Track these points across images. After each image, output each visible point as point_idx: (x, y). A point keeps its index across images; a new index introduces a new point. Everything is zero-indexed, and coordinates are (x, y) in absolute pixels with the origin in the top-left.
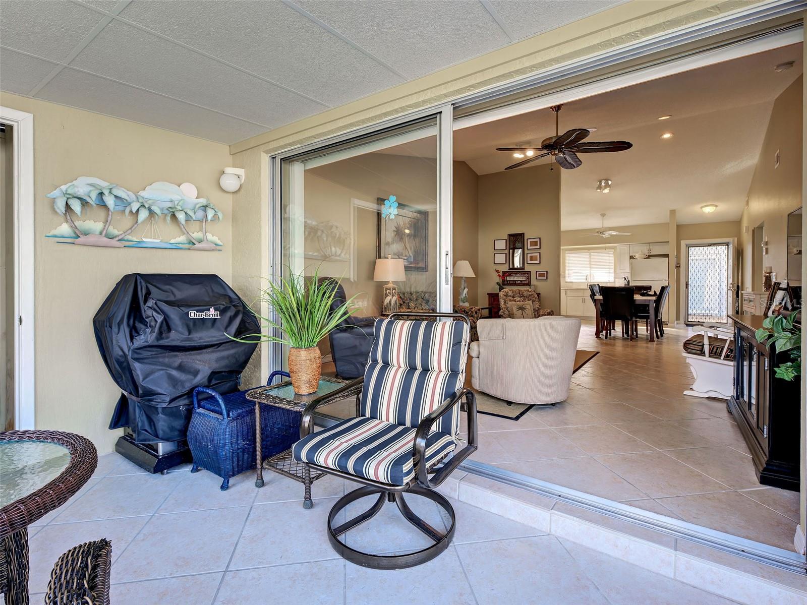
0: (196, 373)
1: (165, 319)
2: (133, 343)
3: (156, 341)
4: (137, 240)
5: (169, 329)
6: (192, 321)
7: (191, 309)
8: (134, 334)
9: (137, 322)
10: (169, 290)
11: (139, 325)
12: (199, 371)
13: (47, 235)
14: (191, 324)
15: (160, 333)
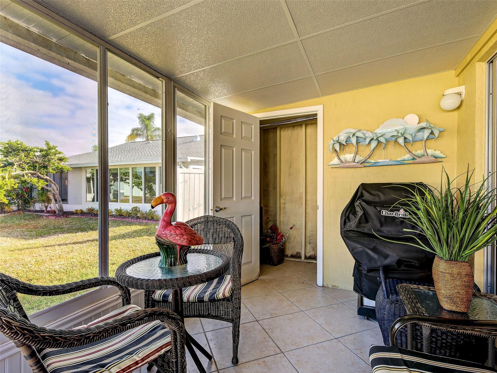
0: (386, 257)
1: (364, 214)
2: (345, 227)
3: (355, 228)
4: (374, 162)
5: (367, 221)
6: (383, 217)
7: (384, 209)
8: (347, 221)
9: (350, 214)
10: (376, 195)
11: (351, 216)
12: (389, 255)
13: (329, 165)
14: (383, 219)
15: (360, 222)
